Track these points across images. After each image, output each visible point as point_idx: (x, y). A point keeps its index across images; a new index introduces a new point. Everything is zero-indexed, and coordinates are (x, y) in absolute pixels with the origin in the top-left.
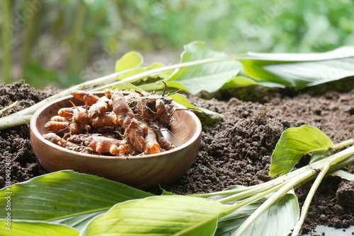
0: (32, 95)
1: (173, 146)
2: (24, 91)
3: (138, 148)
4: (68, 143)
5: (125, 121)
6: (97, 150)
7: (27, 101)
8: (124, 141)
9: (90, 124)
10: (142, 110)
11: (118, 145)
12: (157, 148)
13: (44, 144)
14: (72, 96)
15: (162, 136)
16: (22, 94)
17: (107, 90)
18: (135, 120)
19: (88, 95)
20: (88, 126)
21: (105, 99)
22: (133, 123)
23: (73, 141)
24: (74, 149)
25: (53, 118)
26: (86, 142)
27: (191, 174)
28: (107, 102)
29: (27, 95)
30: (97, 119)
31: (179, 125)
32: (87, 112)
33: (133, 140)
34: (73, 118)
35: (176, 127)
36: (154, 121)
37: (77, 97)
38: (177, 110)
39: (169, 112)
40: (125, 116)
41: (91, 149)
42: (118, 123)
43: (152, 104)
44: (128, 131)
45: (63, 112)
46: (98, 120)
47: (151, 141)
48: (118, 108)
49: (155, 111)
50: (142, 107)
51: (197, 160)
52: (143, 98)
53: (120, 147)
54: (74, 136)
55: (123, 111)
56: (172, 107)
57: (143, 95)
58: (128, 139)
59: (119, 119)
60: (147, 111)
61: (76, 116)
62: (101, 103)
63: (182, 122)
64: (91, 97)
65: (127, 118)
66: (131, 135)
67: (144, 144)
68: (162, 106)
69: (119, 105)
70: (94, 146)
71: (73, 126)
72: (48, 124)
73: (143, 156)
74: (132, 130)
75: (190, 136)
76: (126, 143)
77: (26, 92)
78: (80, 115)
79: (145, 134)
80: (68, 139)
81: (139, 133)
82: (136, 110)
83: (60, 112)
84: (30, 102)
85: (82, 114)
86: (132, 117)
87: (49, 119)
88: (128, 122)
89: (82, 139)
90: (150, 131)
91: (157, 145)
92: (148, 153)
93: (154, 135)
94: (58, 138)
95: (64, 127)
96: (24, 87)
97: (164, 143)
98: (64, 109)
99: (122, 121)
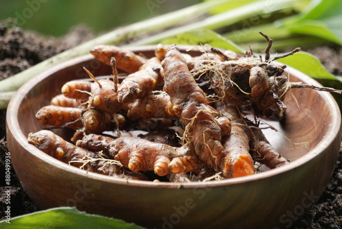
0: (26, 51)
1: (282, 159)
2: (10, 42)
3: (210, 162)
4: (78, 150)
5: (185, 111)
6: (130, 165)
7: (14, 63)
8: (183, 150)
9: (124, 112)
10: (223, 87)
11: (171, 157)
12: (246, 164)
13: (26, 153)
14: (91, 56)
15: (262, 138)
16: (8, 48)
17: (159, 46)
18: (207, 109)
19: (123, 55)
20: (121, 117)
21: (153, 63)
22: (202, 113)
23: (87, 147)
24: (85, 163)
25: (55, 100)
26: (112, 149)
27: (320, 215)
28: (158, 71)
29: (18, 49)
30: (135, 104)
31: (301, 116)
32: (116, 90)
33: (201, 147)
34: (89, 102)
35: (296, 120)
36: (248, 109)
37: (101, 60)
38: (294, 87)
39: (276, 92)
40: (186, 100)
41: (119, 163)
42: (173, 112)
43: (241, 76)
44: (191, 130)
45: (70, 88)
46: (139, 106)
47: (236, 150)
48: (173, 85)
49: (249, 90)
50: (223, 82)
51: (335, 186)
52: (227, 63)
53: (173, 163)
54: (90, 137)
55: (182, 90)
56: (283, 82)
57: (226, 58)
58: (192, 146)
59: (175, 107)
60: (232, 89)
61: (95, 97)
62: (147, 72)
63: (307, 110)
64: (128, 58)
65: (189, 104)
66: (196, 138)
67: (222, 156)
68: (260, 80)
69: (175, 78)
70: (125, 158)
71: (89, 117)
72: (42, 112)
73: (218, 180)
74: (199, 128)
75: (319, 139)
76: (187, 154)
77: (15, 44)
78: (102, 95)
79: (225, 135)
80: (78, 142)
81: (212, 135)
82: (212, 87)
83: (65, 88)
84: (20, 65)
85: (107, 93)
86: (200, 102)
87: (48, 102)
88: (192, 113)
89: (104, 142)
90: (235, 129)
91: (246, 159)
92: (229, 176)
93: (245, 137)
94: (59, 140)
95: (73, 117)
96: (13, 33)
97: (264, 153)
98: (72, 83)
99: (180, 110)
